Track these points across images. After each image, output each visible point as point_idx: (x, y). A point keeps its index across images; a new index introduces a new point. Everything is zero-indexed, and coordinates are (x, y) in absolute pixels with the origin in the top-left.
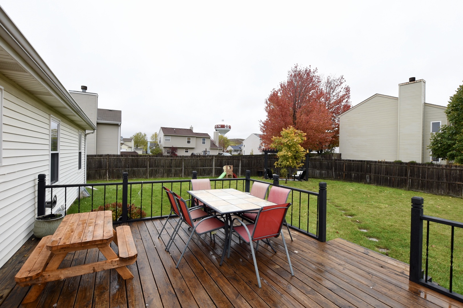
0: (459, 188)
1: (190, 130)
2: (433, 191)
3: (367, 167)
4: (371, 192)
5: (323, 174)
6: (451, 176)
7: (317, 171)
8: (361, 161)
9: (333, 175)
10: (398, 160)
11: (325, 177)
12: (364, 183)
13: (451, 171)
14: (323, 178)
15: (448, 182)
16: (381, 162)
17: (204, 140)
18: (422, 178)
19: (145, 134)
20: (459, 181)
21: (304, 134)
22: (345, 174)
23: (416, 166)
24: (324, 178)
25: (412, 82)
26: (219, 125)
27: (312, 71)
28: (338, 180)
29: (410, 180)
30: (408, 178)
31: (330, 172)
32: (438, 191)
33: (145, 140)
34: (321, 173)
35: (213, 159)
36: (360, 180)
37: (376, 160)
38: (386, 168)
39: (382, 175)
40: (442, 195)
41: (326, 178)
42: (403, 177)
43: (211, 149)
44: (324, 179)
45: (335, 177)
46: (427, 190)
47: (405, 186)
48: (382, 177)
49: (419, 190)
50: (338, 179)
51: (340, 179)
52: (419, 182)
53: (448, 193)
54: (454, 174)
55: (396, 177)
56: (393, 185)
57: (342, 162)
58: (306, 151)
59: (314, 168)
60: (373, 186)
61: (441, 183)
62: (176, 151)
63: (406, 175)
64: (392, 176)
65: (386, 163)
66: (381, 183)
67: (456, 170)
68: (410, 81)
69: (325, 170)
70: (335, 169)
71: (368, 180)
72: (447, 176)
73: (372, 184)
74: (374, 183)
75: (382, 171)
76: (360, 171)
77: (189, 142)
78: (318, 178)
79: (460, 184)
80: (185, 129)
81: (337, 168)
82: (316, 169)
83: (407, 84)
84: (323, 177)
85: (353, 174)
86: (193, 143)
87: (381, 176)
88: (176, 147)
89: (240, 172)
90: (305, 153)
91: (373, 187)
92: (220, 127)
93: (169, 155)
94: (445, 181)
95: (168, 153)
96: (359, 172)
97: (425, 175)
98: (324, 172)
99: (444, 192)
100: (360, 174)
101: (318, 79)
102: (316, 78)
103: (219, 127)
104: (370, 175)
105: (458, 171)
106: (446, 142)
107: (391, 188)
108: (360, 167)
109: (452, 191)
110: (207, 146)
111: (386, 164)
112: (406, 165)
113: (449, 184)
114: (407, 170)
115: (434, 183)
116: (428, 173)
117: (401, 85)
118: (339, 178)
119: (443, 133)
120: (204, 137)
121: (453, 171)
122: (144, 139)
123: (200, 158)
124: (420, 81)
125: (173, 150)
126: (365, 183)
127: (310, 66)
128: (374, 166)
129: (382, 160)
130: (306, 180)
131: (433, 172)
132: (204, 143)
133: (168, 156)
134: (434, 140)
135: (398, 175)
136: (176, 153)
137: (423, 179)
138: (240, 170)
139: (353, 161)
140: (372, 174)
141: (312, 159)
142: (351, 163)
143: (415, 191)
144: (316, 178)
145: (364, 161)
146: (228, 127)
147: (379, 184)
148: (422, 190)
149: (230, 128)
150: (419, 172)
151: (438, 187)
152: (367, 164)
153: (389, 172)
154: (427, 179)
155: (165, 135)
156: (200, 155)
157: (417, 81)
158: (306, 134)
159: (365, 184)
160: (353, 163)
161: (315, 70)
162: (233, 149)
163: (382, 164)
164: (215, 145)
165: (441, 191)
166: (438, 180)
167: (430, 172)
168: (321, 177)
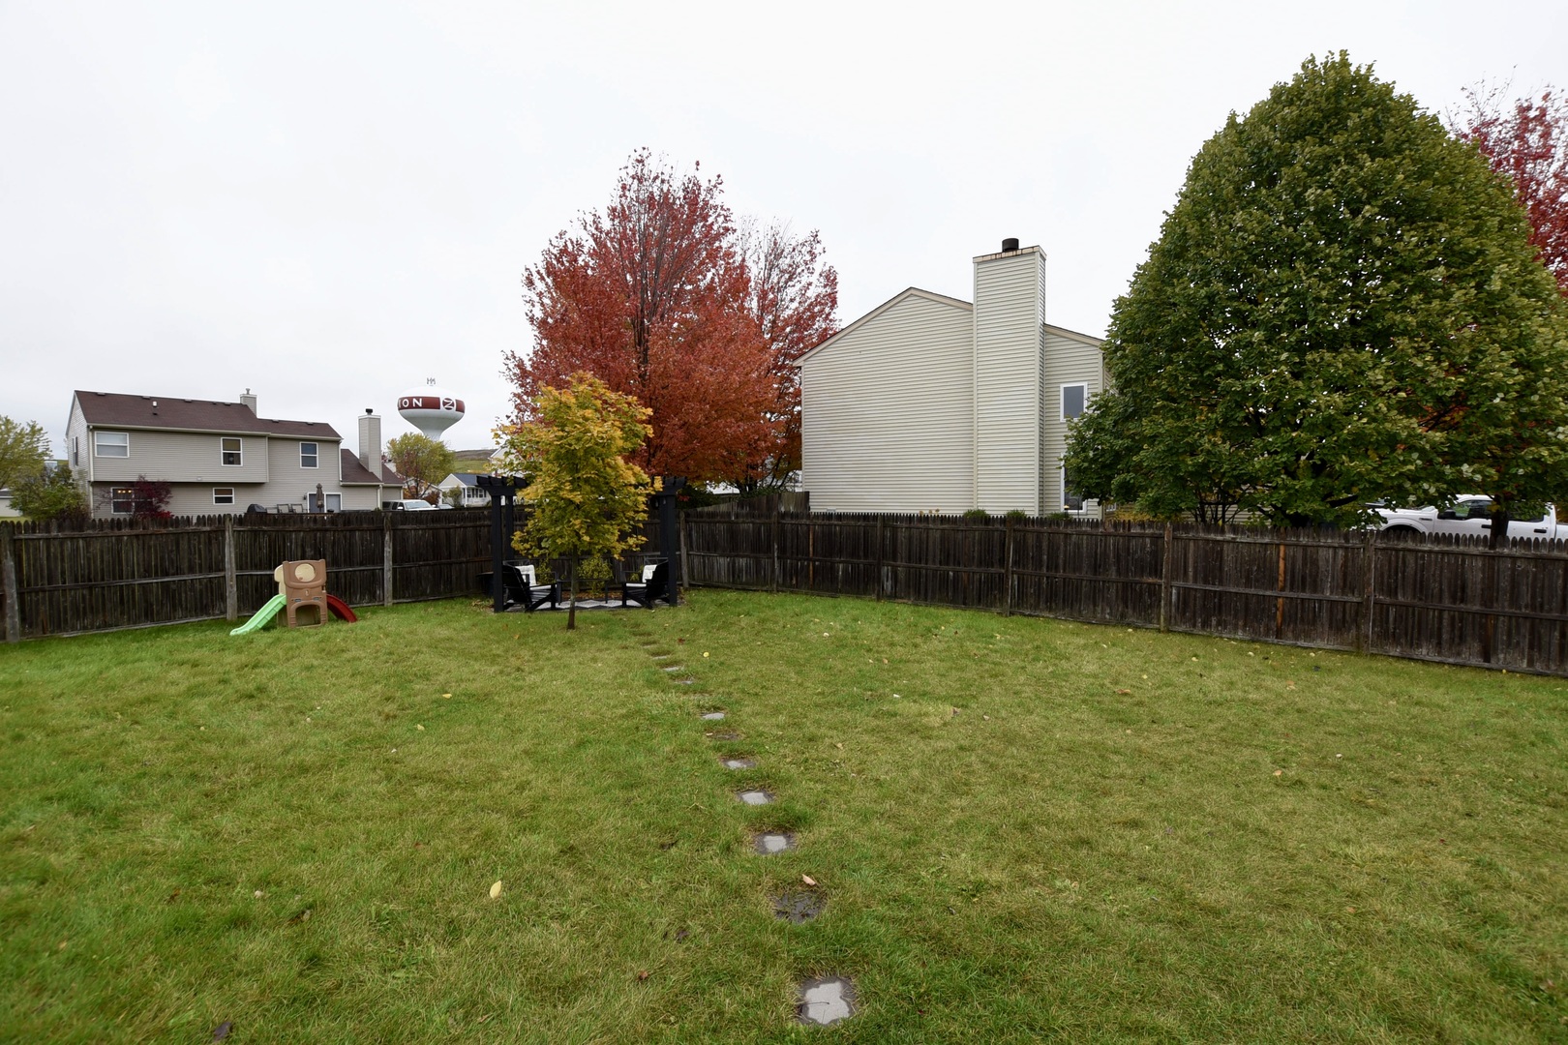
0: (1150, 597)
1: (243, 411)
2: (1080, 612)
3: (884, 538)
4: (897, 638)
5: (741, 571)
6: (1130, 558)
7: (721, 560)
8: (866, 517)
9: (773, 571)
10: (974, 508)
11: (747, 583)
12: (874, 597)
13: (1129, 542)
14: (740, 587)
15: (1122, 579)
16: (926, 519)
17: (309, 447)
18: (1048, 567)
19: (33, 427)
20: (1150, 575)
21: (644, 410)
22: (814, 566)
23: (1031, 528)
24: (746, 587)
25: (1011, 254)
26: (418, 398)
27: (704, 185)
28: (792, 592)
29: (1015, 576)
30: (1007, 571)
31: (765, 561)
32: (1095, 611)
33: (40, 455)
34: (734, 566)
35: (223, 532)
36: (861, 587)
37: (912, 512)
38: (943, 539)
39: (931, 566)
40: (1106, 623)
41: (753, 584)
42: (992, 570)
43: (343, 486)
44: (744, 590)
45: (781, 580)
46: (1063, 609)
47: (1002, 600)
48: (930, 573)
49: (1041, 611)
50: (791, 586)
51: (797, 586)
52: (1040, 583)
53: (1123, 616)
54: (1136, 552)
55: (974, 568)
56: (965, 598)
57: (804, 521)
58: (653, 483)
59: (708, 550)
60: (902, 606)
61: (1104, 582)
62: (161, 501)
63: (1002, 562)
64: (961, 568)
65: (943, 519)
66: (930, 594)
67: (1142, 536)
68: (1005, 250)
69: (747, 556)
70: (782, 550)
71: (888, 585)
72: (1118, 557)
73: (902, 598)
74: (907, 596)
75: (931, 548)
76: (862, 554)
77: (231, 459)
78: (724, 587)
79: (1154, 584)
80: (214, 404)
81: (789, 544)
82: (715, 552)
83: (995, 258)
84: (741, 583)
85: (841, 566)
86: (254, 462)
87: (927, 569)
88: (161, 479)
89: (388, 585)
90: (650, 491)
91: (904, 612)
92: (420, 405)
93: (122, 515)
94: (1113, 576)
95: (118, 507)
96: (859, 557)
97: (1058, 557)
98: (743, 562)
99: (1110, 614)
100: (861, 566)
101: (725, 217)
102: (719, 215)
103: (417, 407)
104: (893, 566)
105: (1148, 540)
106: (1108, 442)
107: (958, 612)
108: (862, 540)
109: (1134, 609)
110: (327, 474)
111: (942, 523)
112: (1002, 528)
113: (1125, 585)
114: (1004, 544)
115: (1084, 583)
116: (1065, 551)
117: (981, 262)
118: (794, 582)
119: (1099, 417)
120: (314, 438)
121: (1133, 542)
122: (30, 450)
123: (135, 532)
124: (1031, 250)
125: (148, 495)
126: (878, 595)
127: (698, 164)
128: (907, 534)
129: (931, 511)
130: (671, 601)
131: (1078, 546)
132: (310, 462)
133: (116, 524)
134: (1076, 438)
135: (980, 564)
136: (164, 508)
137: (1053, 573)
138: (388, 575)
139: (840, 517)
140: (899, 563)
141: (701, 515)
142: (831, 525)
143: (1030, 615)
144: (717, 587)
145: (875, 517)
146: (453, 405)
147: (922, 596)
148: (1050, 610)
149: (460, 408)
150: (1039, 547)
151: (1095, 596)
152: (885, 526)
153: (952, 552)
154: (1064, 571)
155: (96, 428)
156: (292, 510)
157: (1024, 252)
158: (650, 411)
159: (879, 599)
160: (840, 526)
161: (713, 183)
162: (465, 486)
163: (931, 526)
164: (366, 471)
165: (1103, 611)
166: (1095, 572)
167: (1071, 548)
168: (733, 582)
